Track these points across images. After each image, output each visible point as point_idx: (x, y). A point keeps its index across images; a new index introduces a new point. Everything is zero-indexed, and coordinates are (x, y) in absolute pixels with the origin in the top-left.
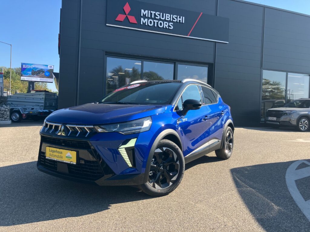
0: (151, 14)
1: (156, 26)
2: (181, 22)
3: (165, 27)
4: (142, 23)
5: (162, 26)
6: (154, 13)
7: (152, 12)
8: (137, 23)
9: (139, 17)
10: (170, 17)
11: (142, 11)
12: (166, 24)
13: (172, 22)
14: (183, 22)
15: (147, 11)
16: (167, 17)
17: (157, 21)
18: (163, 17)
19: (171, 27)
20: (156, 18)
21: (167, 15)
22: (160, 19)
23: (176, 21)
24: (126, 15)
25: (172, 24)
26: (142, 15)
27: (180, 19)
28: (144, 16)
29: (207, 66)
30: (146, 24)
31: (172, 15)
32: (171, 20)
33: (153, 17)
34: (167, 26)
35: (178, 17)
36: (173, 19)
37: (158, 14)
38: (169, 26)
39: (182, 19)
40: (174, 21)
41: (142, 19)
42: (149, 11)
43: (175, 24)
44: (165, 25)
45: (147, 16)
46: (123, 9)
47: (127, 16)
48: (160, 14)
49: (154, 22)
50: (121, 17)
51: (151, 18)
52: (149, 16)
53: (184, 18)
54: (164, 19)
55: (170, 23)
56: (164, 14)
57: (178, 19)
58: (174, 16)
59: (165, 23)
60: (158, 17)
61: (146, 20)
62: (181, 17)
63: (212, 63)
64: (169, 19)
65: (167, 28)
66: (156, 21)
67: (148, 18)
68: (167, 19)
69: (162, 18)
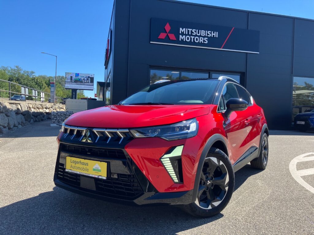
0: (188, 31)
1: (192, 41)
2: (215, 36)
3: (200, 42)
4: (180, 40)
5: (198, 41)
6: (191, 31)
7: (189, 29)
8: (176, 40)
9: (177, 34)
10: (205, 33)
11: (181, 29)
12: (202, 39)
13: (207, 37)
14: (217, 37)
15: (184, 29)
16: (202, 33)
17: (194, 37)
18: (199, 33)
19: (206, 42)
20: (193, 34)
21: (202, 31)
22: (196, 35)
23: (210, 36)
24: (167, 33)
25: (207, 38)
26: (180, 33)
27: (214, 34)
28: (183, 34)
29: (240, 74)
30: (184, 40)
31: (206, 31)
32: (206, 36)
33: (190, 34)
34: (202, 41)
35: (212, 32)
36: (208, 34)
37: (194, 31)
38: (204, 41)
39: (216, 34)
40: (208, 36)
41: (181, 36)
42: (187, 29)
43: (210, 39)
44: (200, 40)
45: (185, 33)
46: (164, 28)
47: (167, 35)
48: (196, 31)
49: (191, 38)
50: (163, 36)
51: (188, 34)
52: (187, 33)
53: (217, 33)
54: (199, 35)
55: (205, 38)
56: (200, 31)
57: (213, 34)
58: (208, 32)
59: (200, 38)
60: (194, 33)
61: (184, 36)
62: (215, 32)
63: (244, 71)
64: (204, 35)
65: (203, 42)
66: (192, 37)
67: (186, 35)
68: (202, 35)
69: (197, 34)
